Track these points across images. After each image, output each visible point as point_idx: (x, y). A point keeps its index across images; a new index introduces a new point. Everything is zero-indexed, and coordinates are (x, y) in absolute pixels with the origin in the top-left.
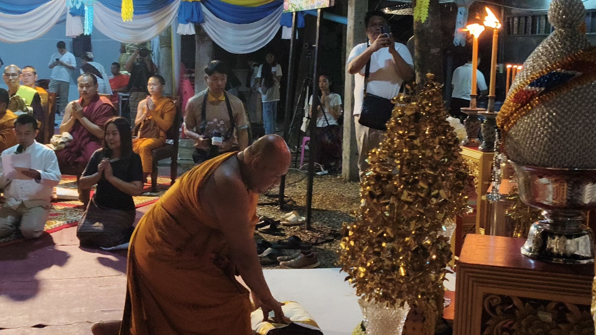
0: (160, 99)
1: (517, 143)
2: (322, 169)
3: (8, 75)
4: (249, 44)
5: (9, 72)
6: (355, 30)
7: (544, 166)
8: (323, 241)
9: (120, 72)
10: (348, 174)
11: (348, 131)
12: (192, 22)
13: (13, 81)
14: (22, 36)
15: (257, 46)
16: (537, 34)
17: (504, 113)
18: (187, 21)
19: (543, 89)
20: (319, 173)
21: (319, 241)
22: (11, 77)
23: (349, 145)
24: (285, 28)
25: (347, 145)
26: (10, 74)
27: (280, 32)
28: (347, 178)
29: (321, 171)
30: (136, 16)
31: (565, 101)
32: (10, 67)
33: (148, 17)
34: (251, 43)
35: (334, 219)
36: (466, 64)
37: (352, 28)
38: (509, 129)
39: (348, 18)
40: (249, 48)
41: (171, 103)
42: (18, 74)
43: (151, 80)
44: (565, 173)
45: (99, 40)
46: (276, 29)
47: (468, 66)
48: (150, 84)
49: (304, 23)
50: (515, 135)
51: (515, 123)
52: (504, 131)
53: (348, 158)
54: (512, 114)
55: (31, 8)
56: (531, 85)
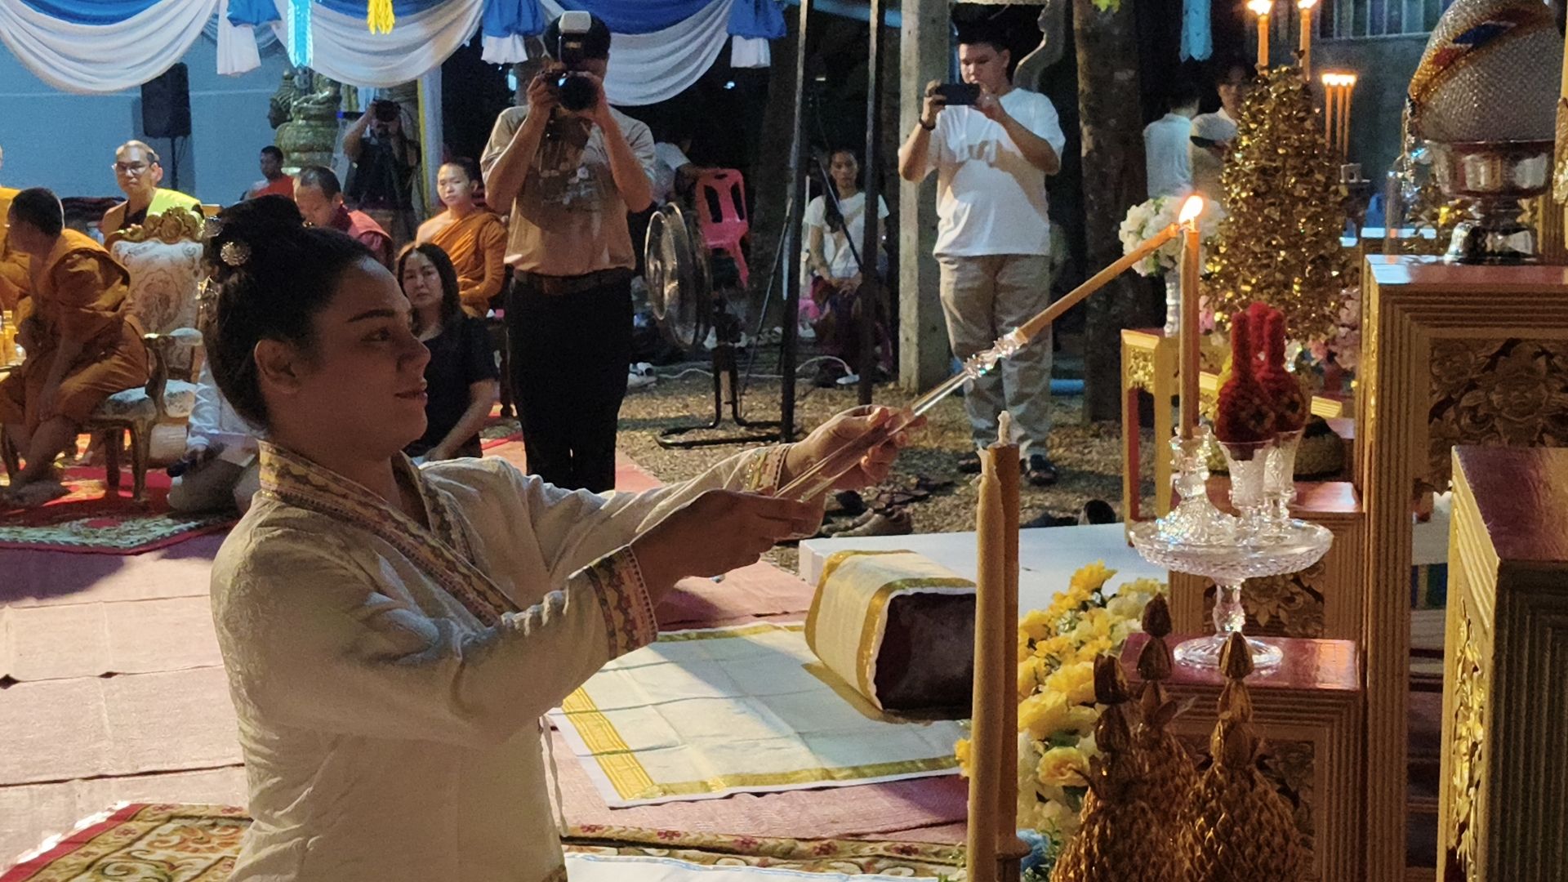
0: (468, 214)
1: (1439, 115)
2: (848, 370)
3: (122, 167)
4: (652, 80)
5: (125, 160)
6: (921, 38)
7: (1473, 140)
8: (907, 498)
9: (284, 170)
10: (914, 377)
11: (912, 276)
12: (519, 32)
13: (134, 180)
14: (118, 76)
15: (673, 87)
16: (1336, 38)
17: (1418, 80)
18: (507, 31)
19: (1470, 45)
20: (841, 381)
21: (897, 500)
22: (129, 173)
23: (914, 311)
24: (738, 41)
25: (910, 308)
26: (128, 164)
27: (727, 50)
28: (914, 384)
29: (846, 375)
30: (400, 19)
31: (1498, 58)
32: (127, 148)
33: (414, 22)
34: (660, 78)
35: (914, 461)
36: (1166, 116)
37: (916, 33)
38: (1428, 99)
39: (903, 12)
40: (654, 90)
41: (495, 224)
42: (147, 163)
43: (446, 173)
44: (1497, 147)
45: (210, 93)
46: (717, 44)
47: (1171, 121)
48: (444, 183)
49: (785, 29)
50: (1437, 105)
51: (1436, 91)
52: (1421, 104)
53: (914, 339)
54: (1431, 80)
55: (133, 10)
56: (1455, 41)
